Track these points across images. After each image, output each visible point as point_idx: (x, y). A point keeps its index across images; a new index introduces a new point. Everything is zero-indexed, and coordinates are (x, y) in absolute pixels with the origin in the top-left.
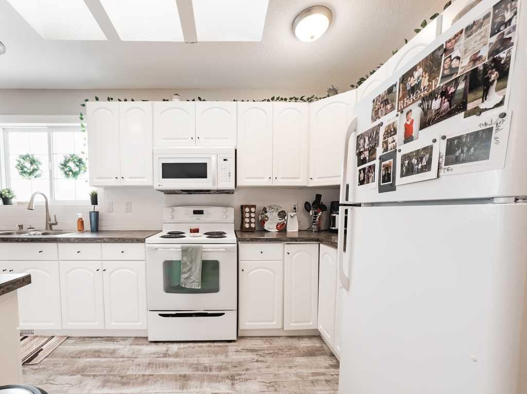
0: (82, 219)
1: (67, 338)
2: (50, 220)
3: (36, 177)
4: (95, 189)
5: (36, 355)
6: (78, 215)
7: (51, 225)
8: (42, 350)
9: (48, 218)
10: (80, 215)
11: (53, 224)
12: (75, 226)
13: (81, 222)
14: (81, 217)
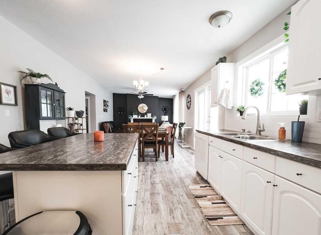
0: (284, 128)
1: (242, 224)
2: (260, 128)
3: (259, 95)
4: (306, 98)
5: (216, 219)
6: (280, 125)
7: (260, 131)
8: (222, 218)
9: (258, 126)
10: (282, 125)
11: (262, 131)
12: (277, 134)
13: (283, 131)
14: (284, 126)
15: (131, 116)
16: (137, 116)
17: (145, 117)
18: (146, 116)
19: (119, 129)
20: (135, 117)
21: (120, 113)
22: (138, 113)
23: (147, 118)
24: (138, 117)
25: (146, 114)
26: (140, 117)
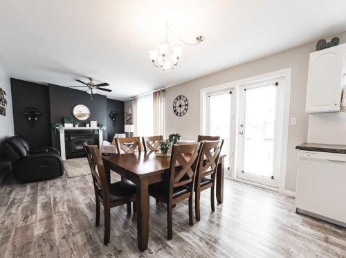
15: (61, 126)
16: (72, 125)
17: (87, 127)
18: (88, 125)
19: (47, 151)
20: (69, 126)
21: (33, 119)
22: (74, 120)
23: (90, 128)
24: (74, 126)
25: (88, 121)
26: (77, 127)
